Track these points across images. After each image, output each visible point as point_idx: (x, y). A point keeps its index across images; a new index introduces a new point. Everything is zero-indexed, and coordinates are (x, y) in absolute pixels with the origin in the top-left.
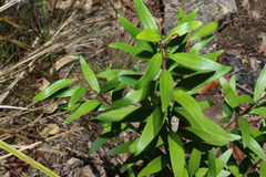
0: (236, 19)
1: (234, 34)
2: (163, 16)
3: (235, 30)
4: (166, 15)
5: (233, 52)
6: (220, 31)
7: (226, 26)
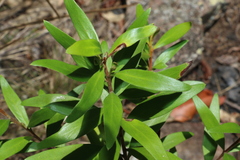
0: (230, 11)
1: (229, 32)
2: (124, 10)
3: (229, 28)
4: (129, 10)
5: (227, 59)
6: (207, 30)
7: (215, 22)
